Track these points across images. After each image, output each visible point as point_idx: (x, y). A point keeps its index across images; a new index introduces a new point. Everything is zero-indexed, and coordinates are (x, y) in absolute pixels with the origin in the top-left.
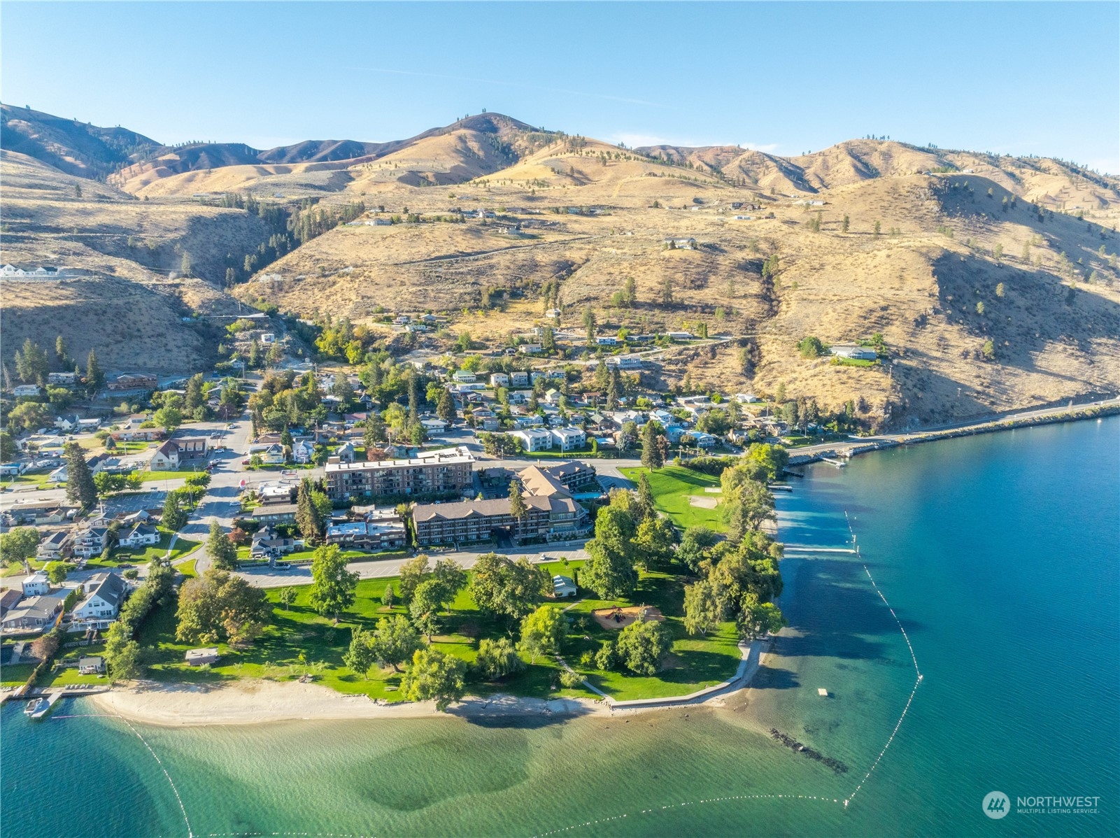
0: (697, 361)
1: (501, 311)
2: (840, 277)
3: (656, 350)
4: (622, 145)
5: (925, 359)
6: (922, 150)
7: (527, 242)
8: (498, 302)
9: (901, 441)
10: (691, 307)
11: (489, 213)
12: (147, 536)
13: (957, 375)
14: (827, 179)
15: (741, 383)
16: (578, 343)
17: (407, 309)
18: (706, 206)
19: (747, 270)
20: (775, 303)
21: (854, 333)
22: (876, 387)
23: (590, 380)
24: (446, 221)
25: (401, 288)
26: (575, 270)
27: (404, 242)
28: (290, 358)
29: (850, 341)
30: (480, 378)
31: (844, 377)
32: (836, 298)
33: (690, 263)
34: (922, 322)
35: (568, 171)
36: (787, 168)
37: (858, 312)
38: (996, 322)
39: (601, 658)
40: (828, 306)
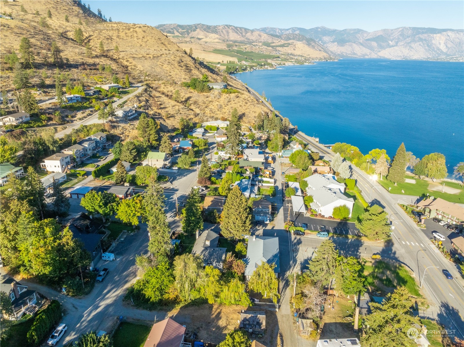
40: (153, 61)
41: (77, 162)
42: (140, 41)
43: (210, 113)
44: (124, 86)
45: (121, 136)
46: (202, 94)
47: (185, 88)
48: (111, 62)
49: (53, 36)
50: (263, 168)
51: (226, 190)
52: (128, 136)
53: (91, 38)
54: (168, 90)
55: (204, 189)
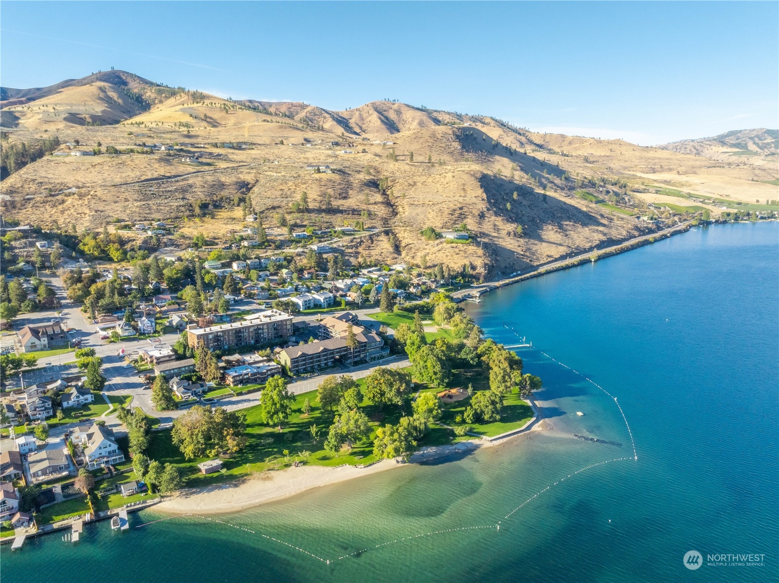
0: (363, 246)
1: (212, 218)
2: (428, 190)
3: (335, 240)
4: (230, 99)
5: (491, 238)
6: (418, 109)
7: (206, 168)
8: (207, 211)
9: (498, 286)
10: (346, 211)
11: (170, 148)
12: (86, 396)
13: (509, 246)
14: (363, 126)
15: (396, 258)
16: (281, 238)
17: (138, 219)
18: (314, 143)
19: (370, 186)
20: (394, 207)
21: (448, 224)
22: (475, 255)
23: (304, 262)
24: (138, 152)
25: (127, 203)
26: (251, 188)
27: (112, 169)
28: (67, 260)
29: (449, 229)
30: (224, 266)
31: (457, 250)
32: (431, 203)
33: (334, 182)
34: (482, 216)
35: (203, 117)
36: (337, 119)
37: (447, 211)
38: (517, 214)
39: (468, 417)
47: (420, 235)
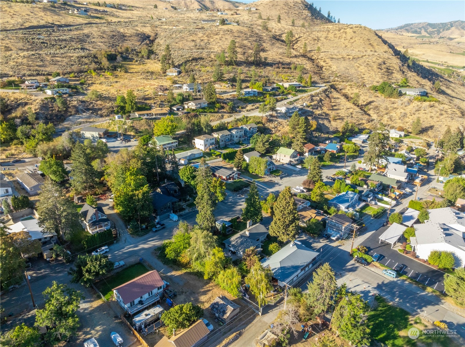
0: (326, 105)
7: (98, 20)
8: (116, 64)
10: (274, 64)
16: (229, 96)
17: (28, 73)
20: (314, 61)
25: (8, 53)
26: (154, 40)
40: (351, 62)
41: (219, 145)
42: (347, 41)
43: (387, 121)
44: (306, 85)
45: (273, 129)
46: (388, 99)
47: (372, 91)
48: (307, 62)
49: (265, 38)
50: (396, 187)
51: (317, 196)
52: (279, 131)
53: (300, 39)
54: (352, 92)
55: (305, 191)
